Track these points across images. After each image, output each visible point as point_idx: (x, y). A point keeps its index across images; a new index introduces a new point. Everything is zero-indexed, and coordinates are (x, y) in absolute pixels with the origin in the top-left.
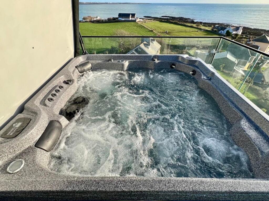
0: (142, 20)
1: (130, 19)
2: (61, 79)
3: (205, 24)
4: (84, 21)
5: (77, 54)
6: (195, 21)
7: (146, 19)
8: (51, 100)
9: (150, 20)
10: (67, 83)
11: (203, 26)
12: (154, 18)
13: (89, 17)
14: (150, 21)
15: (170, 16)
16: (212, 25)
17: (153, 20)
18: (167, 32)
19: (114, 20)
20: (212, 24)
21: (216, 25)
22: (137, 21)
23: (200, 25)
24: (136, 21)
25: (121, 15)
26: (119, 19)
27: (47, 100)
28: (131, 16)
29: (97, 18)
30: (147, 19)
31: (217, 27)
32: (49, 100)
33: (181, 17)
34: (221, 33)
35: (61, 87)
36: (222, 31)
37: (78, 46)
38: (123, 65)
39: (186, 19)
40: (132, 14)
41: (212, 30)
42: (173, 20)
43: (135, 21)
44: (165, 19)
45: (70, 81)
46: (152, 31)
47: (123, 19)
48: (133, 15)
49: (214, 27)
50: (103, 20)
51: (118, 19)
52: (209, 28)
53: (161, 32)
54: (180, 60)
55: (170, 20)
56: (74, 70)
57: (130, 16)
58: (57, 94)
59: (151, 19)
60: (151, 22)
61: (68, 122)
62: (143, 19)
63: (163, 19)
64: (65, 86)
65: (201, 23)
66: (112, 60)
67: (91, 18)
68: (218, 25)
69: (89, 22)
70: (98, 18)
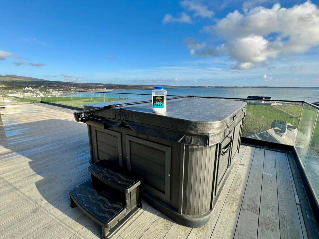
1: (263, 102)
22: (273, 105)
24: (271, 105)
26: (248, 101)
43: (269, 105)
47: (253, 102)
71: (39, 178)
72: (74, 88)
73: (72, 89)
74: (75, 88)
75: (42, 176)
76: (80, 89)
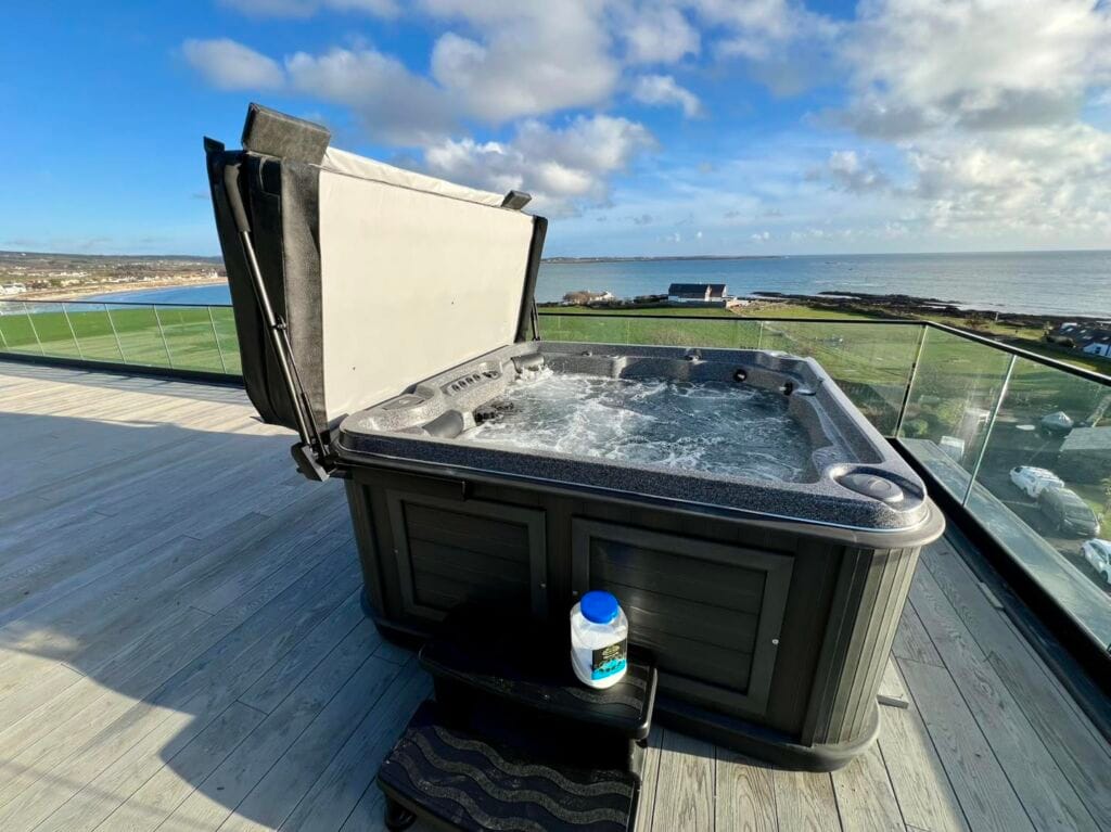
0: (746, 303)
1: (707, 299)
2: (483, 367)
3: (1009, 320)
4: (566, 303)
5: (519, 337)
6: (962, 308)
7: (761, 300)
8: (455, 388)
9: (774, 304)
10: (489, 376)
11: (999, 324)
12: (789, 297)
13: (582, 293)
14: (775, 307)
15: (853, 292)
16: (1045, 321)
17: (788, 303)
18: (837, 340)
19: (656, 302)
20: (1045, 319)
21: (1067, 324)
22: (729, 304)
23: (987, 321)
24: (725, 305)
25: (675, 289)
26: (672, 298)
27: (450, 387)
28: (709, 291)
29: (606, 297)
30: (765, 300)
31: (1070, 330)
32: (453, 387)
33: (900, 296)
34: (1098, 352)
35: (477, 377)
36: (1099, 345)
37: (525, 324)
38: (612, 364)
39: (921, 301)
40: (712, 286)
41: (1049, 340)
42: (868, 305)
43: (722, 305)
44: (833, 301)
45: (495, 373)
46: (780, 335)
47: (684, 300)
48: (717, 290)
49: (1057, 331)
50: (621, 302)
51: (667, 298)
52: (1030, 334)
53: (814, 340)
54: (759, 360)
55: (854, 305)
56: (507, 363)
57: (705, 291)
58: (468, 385)
59: (781, 301)
60: (777, 309)
61: (474, 423)
62: (750, 300)
63: (824, 300)
64: (484, 378)
65: (990, 315)
66: (591, 354)
67: (588, 296)
68: (1075, 324)
69: (581, 305)
70: (609, 296)
71: (169, 722)
72: (73, 278)
73: (67, 283)
74: (77, 278)
75: (181, 708)
76: (104, 280)
